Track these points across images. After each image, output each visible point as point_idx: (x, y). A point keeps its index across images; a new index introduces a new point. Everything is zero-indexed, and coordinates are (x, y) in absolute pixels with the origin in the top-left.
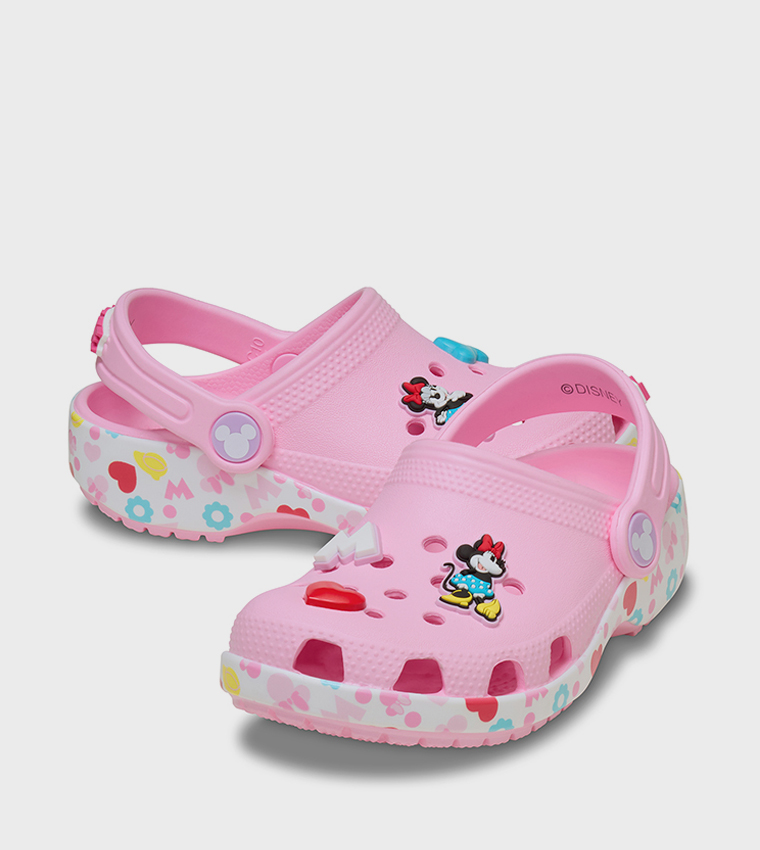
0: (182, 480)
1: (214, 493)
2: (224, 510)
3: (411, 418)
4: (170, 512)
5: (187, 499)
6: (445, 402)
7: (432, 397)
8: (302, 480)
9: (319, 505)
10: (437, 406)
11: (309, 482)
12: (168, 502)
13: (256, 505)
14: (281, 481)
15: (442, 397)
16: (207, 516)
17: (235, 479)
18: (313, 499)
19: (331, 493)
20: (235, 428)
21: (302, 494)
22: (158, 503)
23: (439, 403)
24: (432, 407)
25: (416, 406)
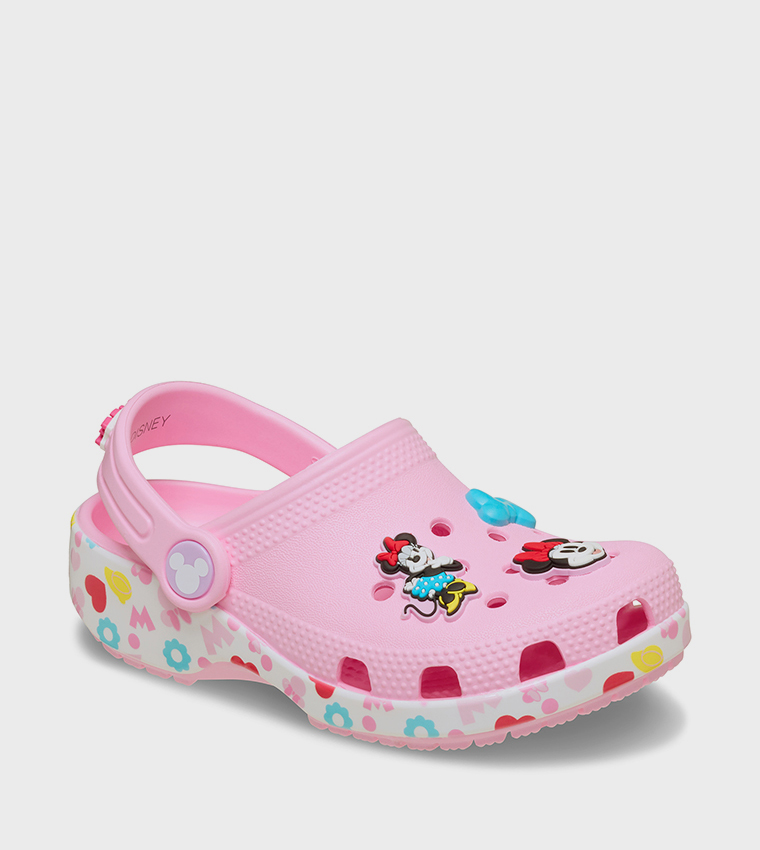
0: (145, 609)
1: (173, 629)
2: (183, 650)
3: (381, 580)
4: (134, 642)
5: (149, 630)
6: (423, 568)
7: (409, 559)
8: (255, 630)
9: (267, 663)
10: (412, 570)
11: (262, 635)
12: (132, 630)
13: (211, 651)
14: (234, 628)
15: (422, 560)
16: (167, 654)
17: (192, 617)
18: (262, 654)
19: (281, 652)
20: (190, 560)
21: (252, 648)
22: (125, 630)
23: (415, 568)
24: (406, 570)
25: (390, 567)
